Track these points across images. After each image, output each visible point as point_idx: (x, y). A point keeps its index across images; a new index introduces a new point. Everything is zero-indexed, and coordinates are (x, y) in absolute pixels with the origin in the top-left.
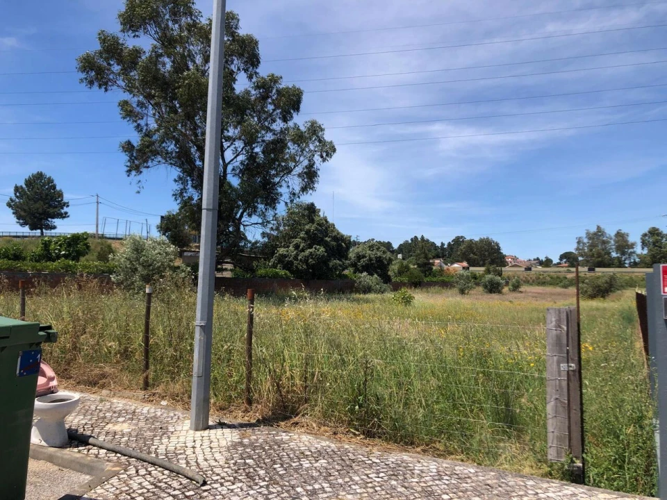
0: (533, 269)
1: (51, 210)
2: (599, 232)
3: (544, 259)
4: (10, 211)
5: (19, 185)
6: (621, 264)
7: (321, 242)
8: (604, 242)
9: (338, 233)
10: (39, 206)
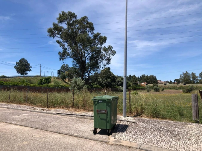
0: (167, 84)
1: (27, 69)
2: (187, 73)
3: (169, 81)
4: (15, 69)
5: (17, 62)
6: (194, 83)
7: (109, 78)
8: (188, 76)
9: (114, 75)
10: (23, 68)
